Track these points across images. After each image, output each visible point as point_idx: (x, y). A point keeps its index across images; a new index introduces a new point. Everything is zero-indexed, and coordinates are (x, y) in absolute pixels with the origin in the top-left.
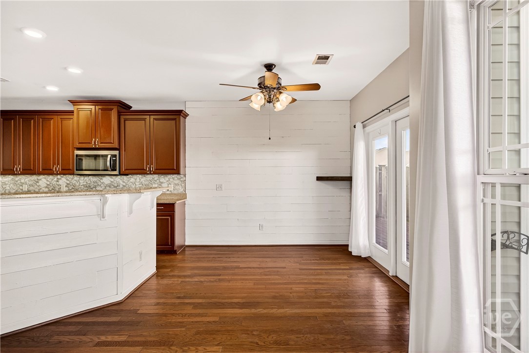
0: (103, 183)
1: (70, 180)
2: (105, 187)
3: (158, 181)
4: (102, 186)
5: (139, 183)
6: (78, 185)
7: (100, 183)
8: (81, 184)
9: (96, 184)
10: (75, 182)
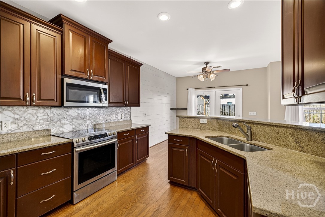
0: (69, 115)
1: (20, 113)
2: (72, 119)
3: (115, 112)
4: (68, 118)
5: (103, 114)
6: (34, 119)
7: (65, 116)
8: (40, 118)
9: (60, 117)
10: (29, 115)
